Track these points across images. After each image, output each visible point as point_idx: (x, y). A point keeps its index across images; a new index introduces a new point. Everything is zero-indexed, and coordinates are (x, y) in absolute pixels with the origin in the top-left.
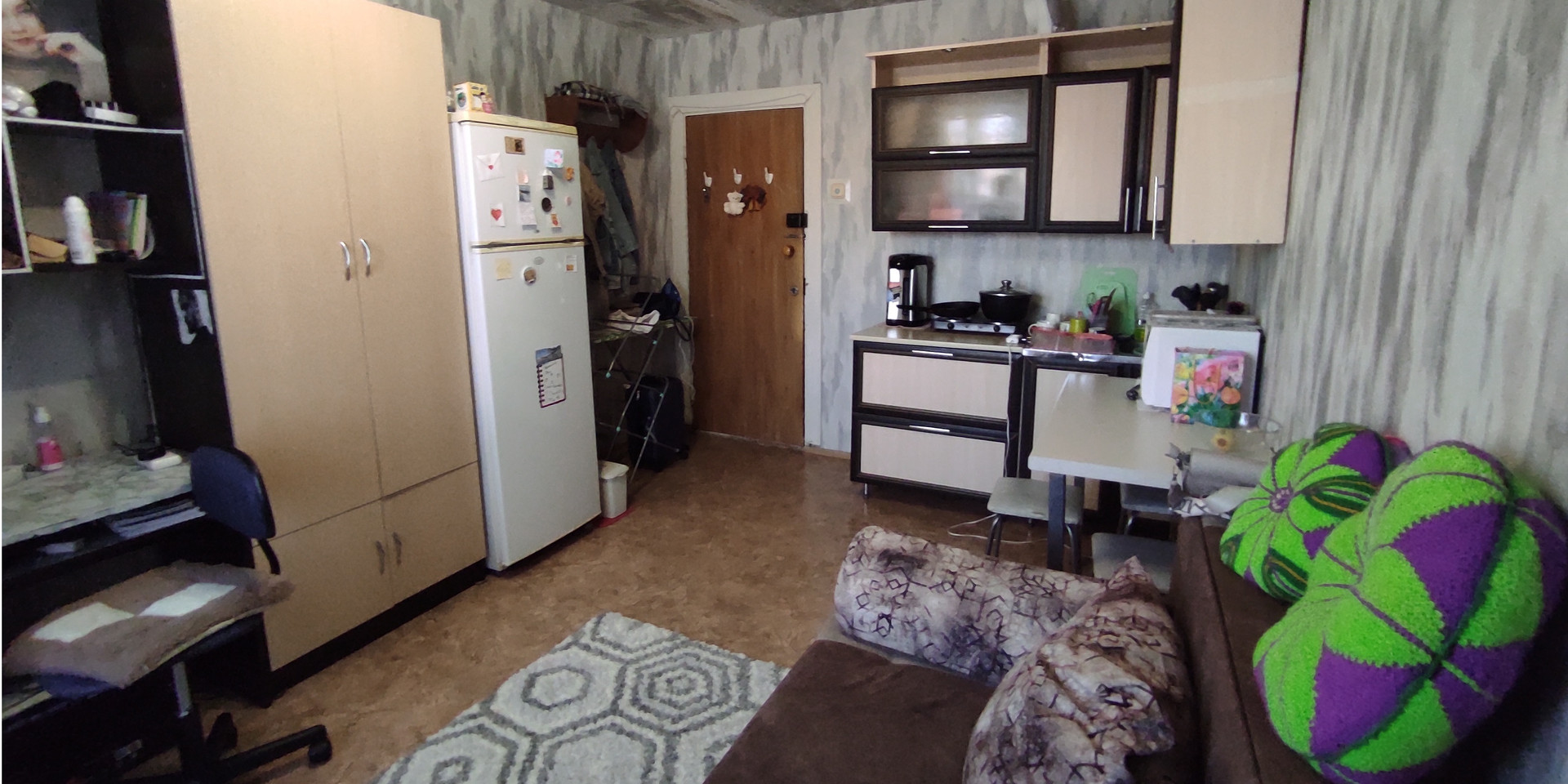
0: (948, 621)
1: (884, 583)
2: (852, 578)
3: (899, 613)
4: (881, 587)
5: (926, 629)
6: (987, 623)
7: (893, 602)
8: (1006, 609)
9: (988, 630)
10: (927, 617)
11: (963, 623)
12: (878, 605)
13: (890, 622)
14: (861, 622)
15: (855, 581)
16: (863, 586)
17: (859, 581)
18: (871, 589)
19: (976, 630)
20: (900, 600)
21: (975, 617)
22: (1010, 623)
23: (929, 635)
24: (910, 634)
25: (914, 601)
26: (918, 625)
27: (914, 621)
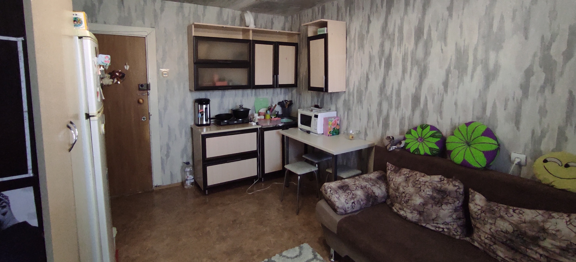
0: (364, 195)
1: (347, 195)
2: (340, 198)
3: (355, 200)
4: (347, 196)
5: (362, 200)
6: (370, 191)
7: (353, 198)
8: (370, 186)
9: (371, 193)
10: (361, 197)
11: (367, 194)
12: (351, 200)
13: (354, 203)
14: (348, 208)
15: (341, 198)
16: (344, 198)
17: (342, 198)
18: (346, 198)
19: (369, 194)
20: (353, 197)
21: (367, 191)
22: (373, 189)
23: (363, 201)
24: (359, 204)
25: (356, 195)
26: (360, 200)
27: (359, 200)
